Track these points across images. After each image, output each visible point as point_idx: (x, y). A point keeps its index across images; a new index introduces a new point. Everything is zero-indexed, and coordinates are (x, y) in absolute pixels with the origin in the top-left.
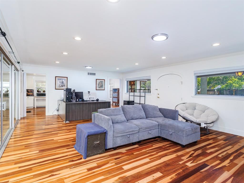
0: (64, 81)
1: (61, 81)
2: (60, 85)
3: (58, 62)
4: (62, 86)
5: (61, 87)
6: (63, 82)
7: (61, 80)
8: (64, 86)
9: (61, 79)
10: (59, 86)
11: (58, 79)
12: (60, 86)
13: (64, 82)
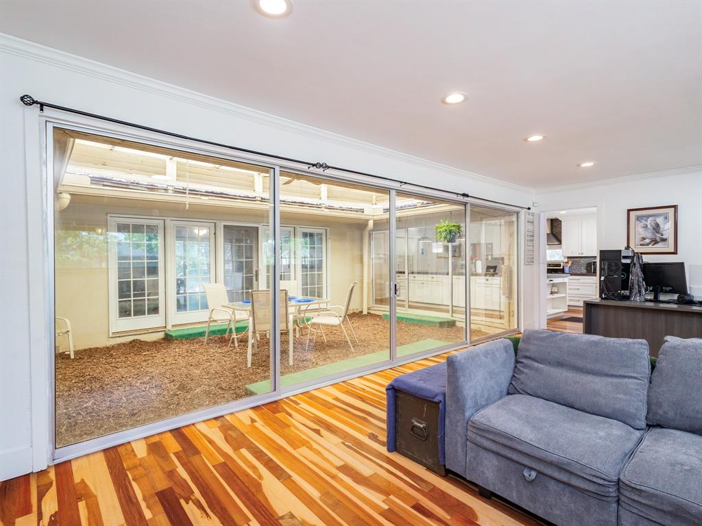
0: (660, 220)
1: (649, 222)
2: (644, 239)
3: (587, 165)
4: (655, 242)
5: (648, 244)
6: (658, 225)
7: (650, 219)
8: (664, 240)
9: (649, 216)
10: (643, 242)
11: (638, 218)
12: (647, 241)
13: (661, 226)
